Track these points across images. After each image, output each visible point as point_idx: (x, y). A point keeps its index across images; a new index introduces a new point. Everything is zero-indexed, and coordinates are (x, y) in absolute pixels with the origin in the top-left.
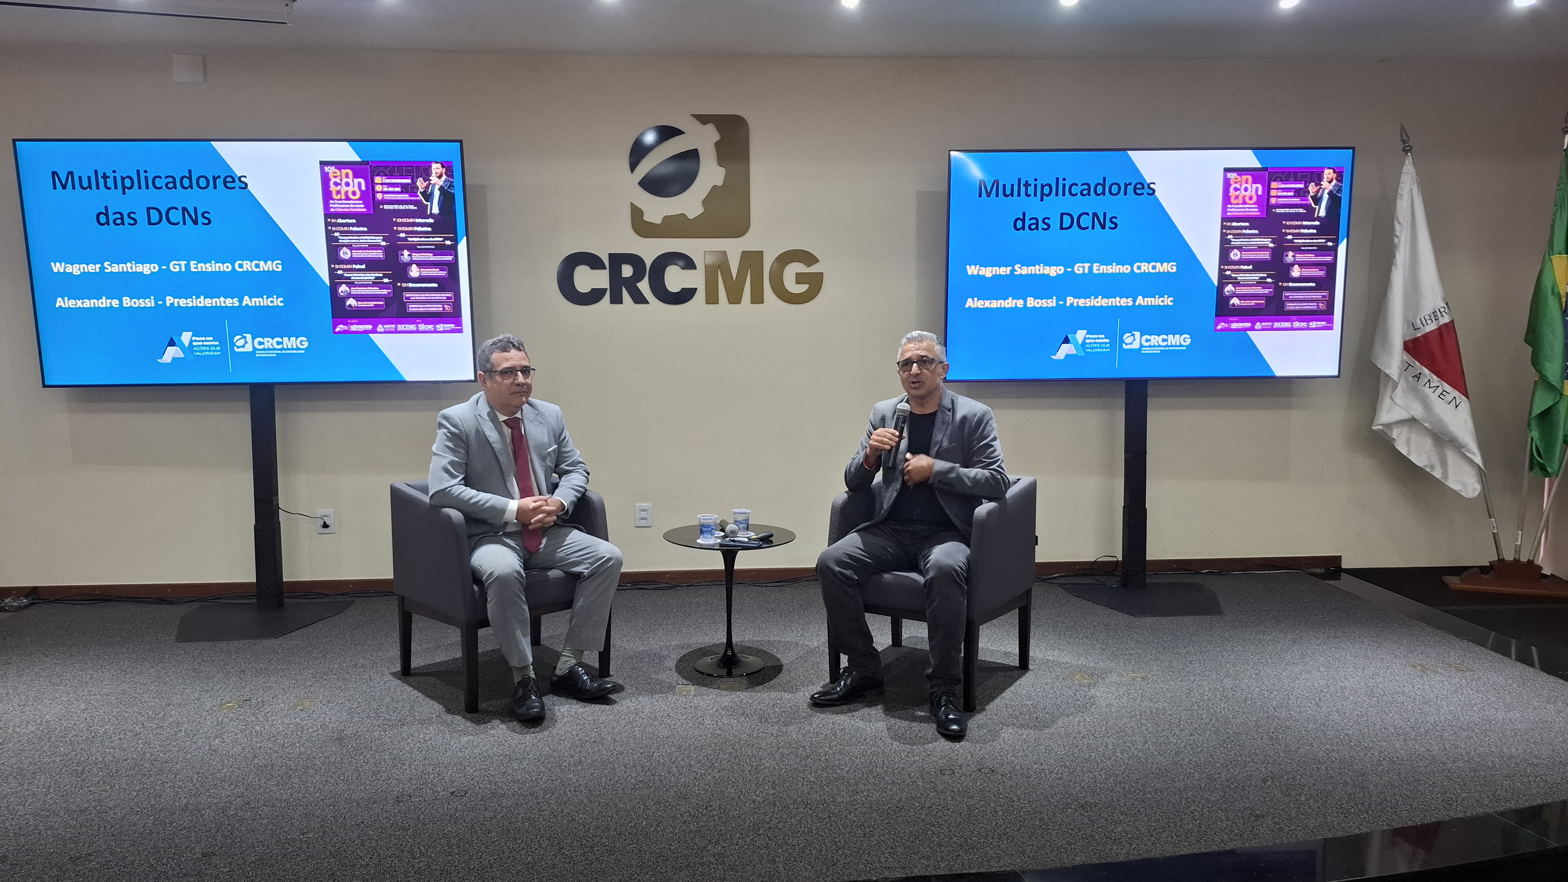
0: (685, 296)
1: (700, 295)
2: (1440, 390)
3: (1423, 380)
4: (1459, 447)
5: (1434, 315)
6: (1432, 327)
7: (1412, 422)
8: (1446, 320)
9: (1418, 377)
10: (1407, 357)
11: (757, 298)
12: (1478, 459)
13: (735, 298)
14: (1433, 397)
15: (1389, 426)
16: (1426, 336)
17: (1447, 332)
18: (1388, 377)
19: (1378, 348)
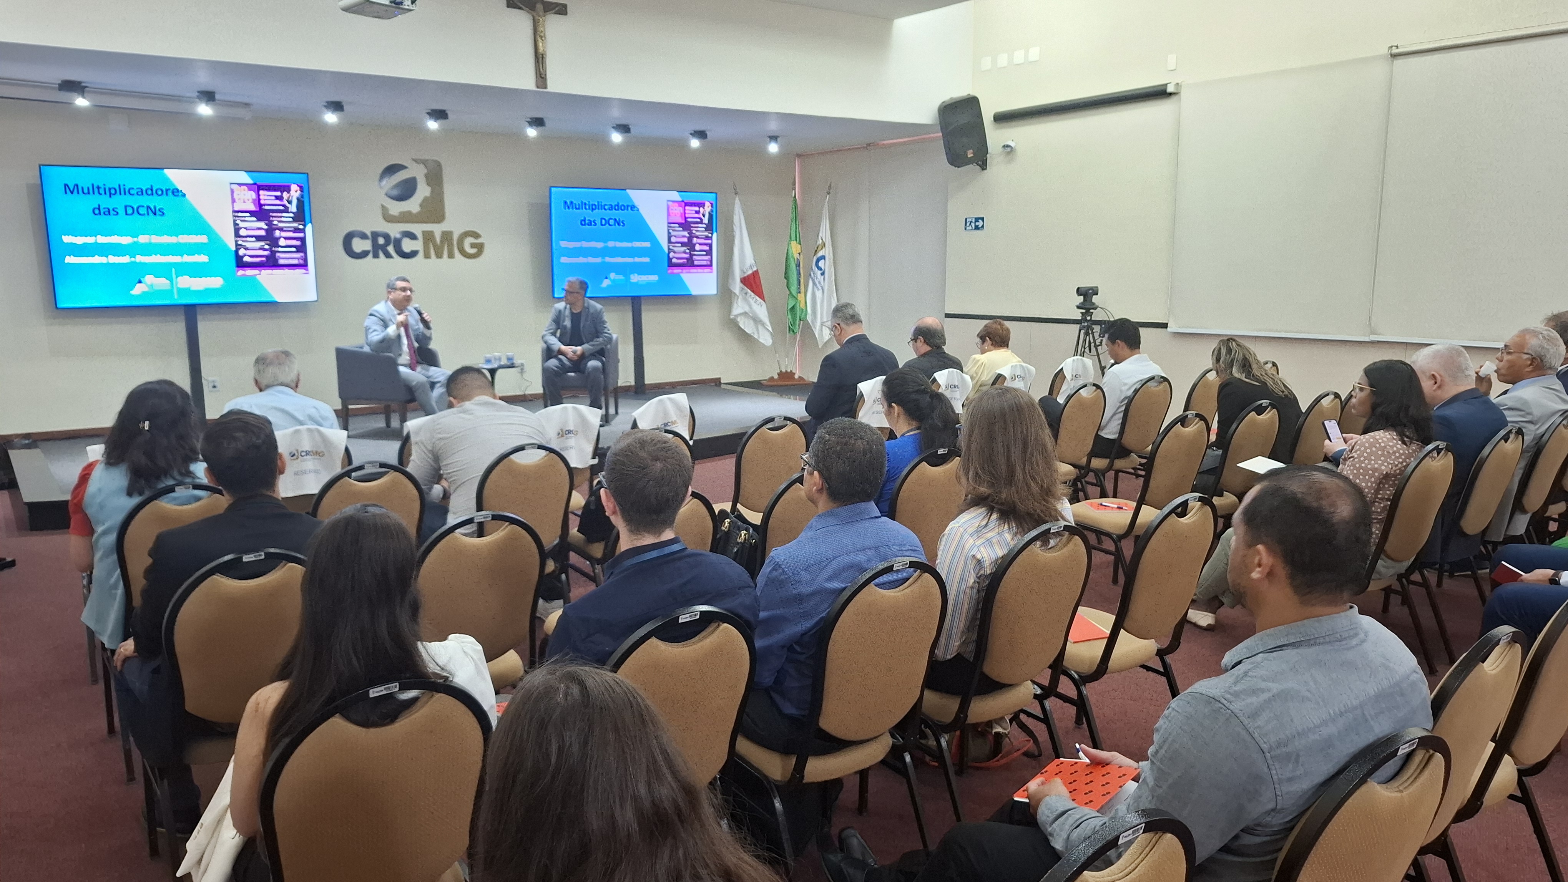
0: (413, 254)
1: (421, 254)
2: (755, 299)
3: (748, 295)
4: (763, 324)
5: (751, 267)
6: (750, 272)
7: (745, 314)
8: (755, 269)
9: (746, 294)
10: (742, 285)
11: (451, 256)
12: (770, 329)
13: (439, 256)
14: (752, 302)
15: (736, 316)
16: (748, 276)
17: (755, 274)
18: (735, 293)
19: (730, 281)
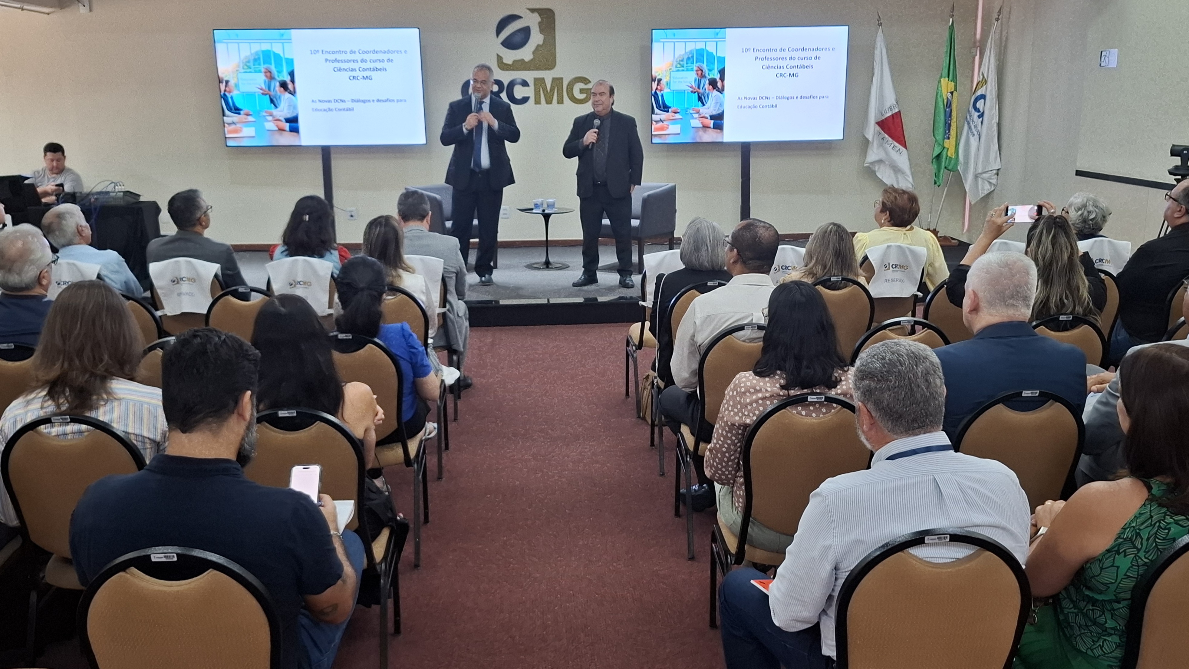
0: (524, 101)
1: (532, 100)
2: (892, 145)
3: (885, 141)
4: (903, 173)
5: (891, 108)
6: (890, 114)
7: (880, 161)
8: (896, 110)
9: (883, 139)
10: (878, 128)
11: (560, 101)
12: (911, 180)
13: (549, 102)
14: (890, 149)
15: (872, 163)
16: (887, 119)
17: (896, 116)
18: (869, 139)
19: (864, 125)
